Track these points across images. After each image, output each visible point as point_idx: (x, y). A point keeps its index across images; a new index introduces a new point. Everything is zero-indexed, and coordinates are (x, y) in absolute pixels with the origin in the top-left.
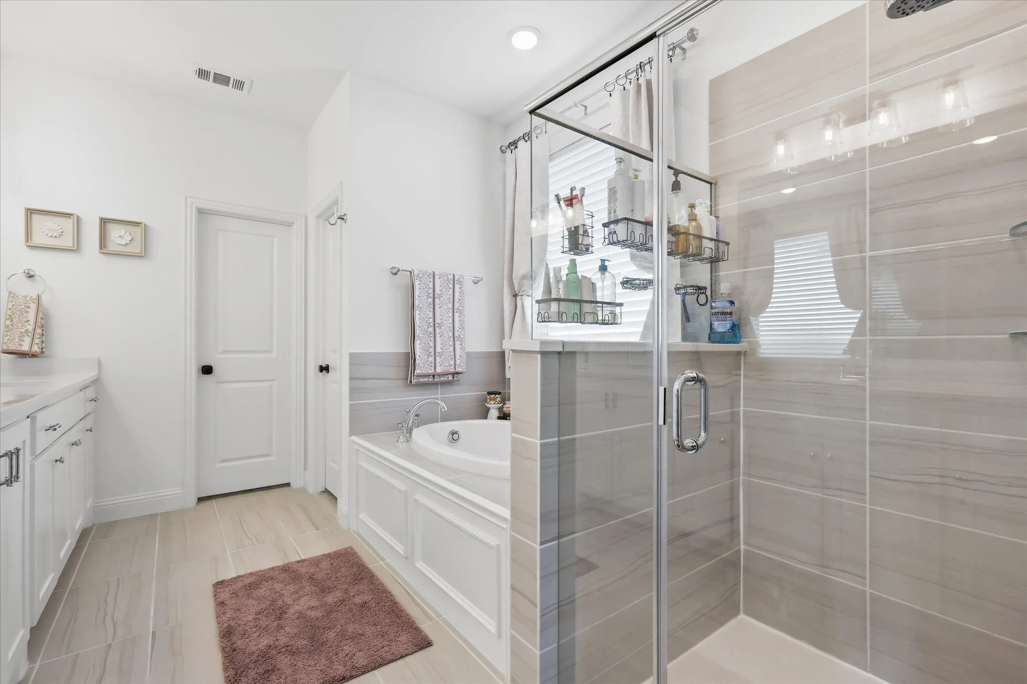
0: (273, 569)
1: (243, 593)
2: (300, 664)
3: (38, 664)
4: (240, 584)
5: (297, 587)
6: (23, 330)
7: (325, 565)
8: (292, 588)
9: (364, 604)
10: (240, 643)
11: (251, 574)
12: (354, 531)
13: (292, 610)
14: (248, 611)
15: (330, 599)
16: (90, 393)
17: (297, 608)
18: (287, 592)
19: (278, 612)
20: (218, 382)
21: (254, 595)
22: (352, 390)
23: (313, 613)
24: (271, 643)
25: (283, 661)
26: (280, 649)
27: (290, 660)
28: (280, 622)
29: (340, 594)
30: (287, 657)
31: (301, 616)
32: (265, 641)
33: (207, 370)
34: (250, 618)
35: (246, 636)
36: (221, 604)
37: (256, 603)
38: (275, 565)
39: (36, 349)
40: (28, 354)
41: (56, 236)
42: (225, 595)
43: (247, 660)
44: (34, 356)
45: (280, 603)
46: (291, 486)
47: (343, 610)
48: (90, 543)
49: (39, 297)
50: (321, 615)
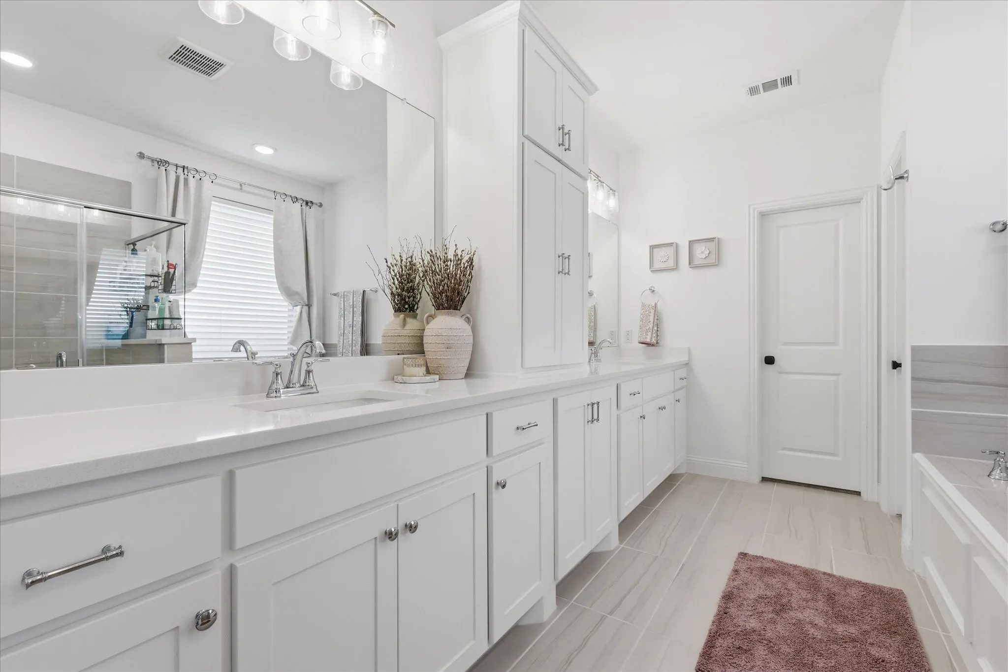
0: (795, 567)
1: (757, 572)
2: (772, 665)
3: (622, 546)
4: (759, 565)
5: (809, 596)
6: (647, 328)
7: (854, 592)
8: (804, 594)
9: (880, 660)
10: (733, 611)
11: (773, 561)
12: (919, 576)
13: (792, 613)
14: (753, 590)
15: (840, 629)
16: (683, 373)
17: (800, 616)
18: (798, 595)
19: (778, 607)
20: (781, 373)
21: (765, 580)
22: (915, 394)
23: (813, 630)
24: (758, 629)
25: (760, 651)
26: (762, 639)
27: (766, 655)
28: (776, 617)
29: (854, 631)
30: (765, 650)
31: (798, 624)
32: (753, 623)
33: (769, 360)
34: (752, 596)
35: (740, 609)
36: (736, 571)
37: (763, 587)
38: (799, 564)
39: (654, 341)
40: (650, 344)
41: (665, 261)
42: (743, 567)
43: (732, 629)
44: (653, 345)
45: (784, 601)
46: (862, 495)
47: (849, 649)
48: (679, 484)
49: (656, 305)
50: (819, 637)
